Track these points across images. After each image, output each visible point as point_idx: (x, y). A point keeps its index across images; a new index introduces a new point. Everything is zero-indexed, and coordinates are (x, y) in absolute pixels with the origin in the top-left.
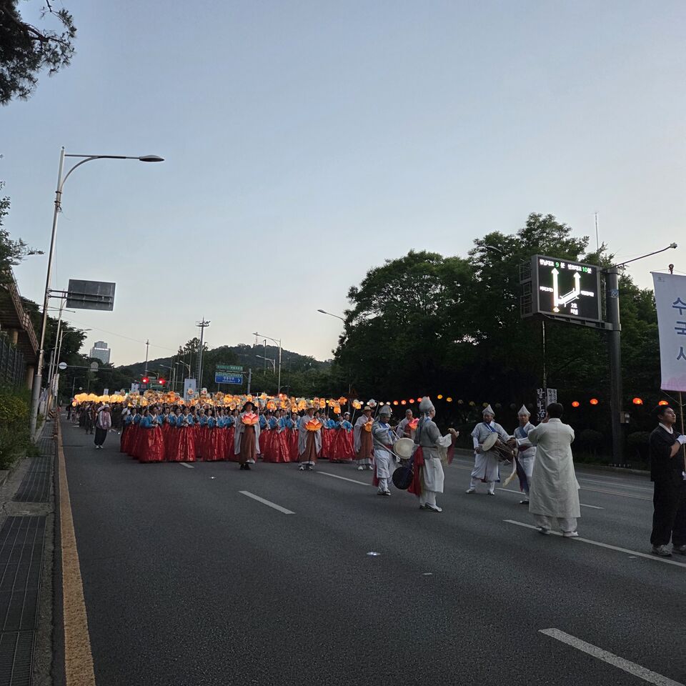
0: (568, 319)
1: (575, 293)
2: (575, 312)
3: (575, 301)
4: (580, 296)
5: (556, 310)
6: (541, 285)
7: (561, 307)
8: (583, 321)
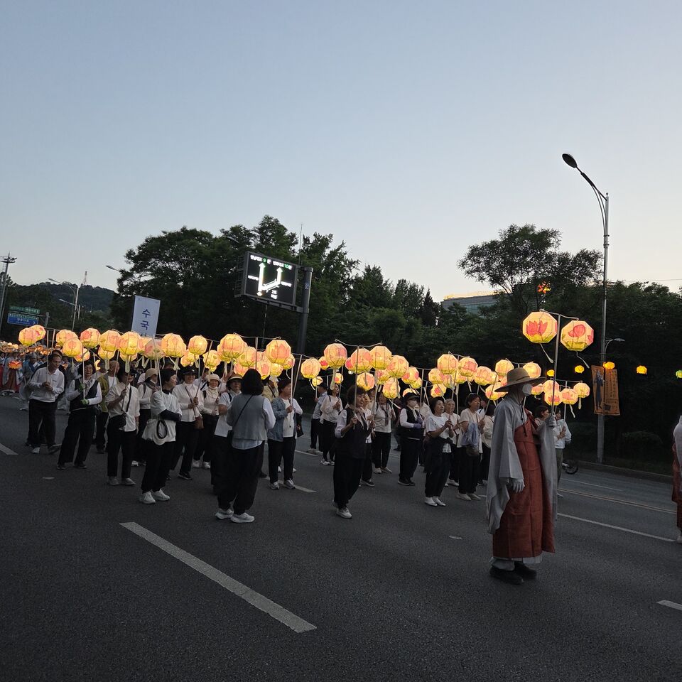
0: (268, 301)
1: (277, 283)
2: (274, 297)
3: (276, 289)
4: (280, 285)
5: (259, 294)
6: (249, 274)
7: (264, 292)
8: (280, 304)
